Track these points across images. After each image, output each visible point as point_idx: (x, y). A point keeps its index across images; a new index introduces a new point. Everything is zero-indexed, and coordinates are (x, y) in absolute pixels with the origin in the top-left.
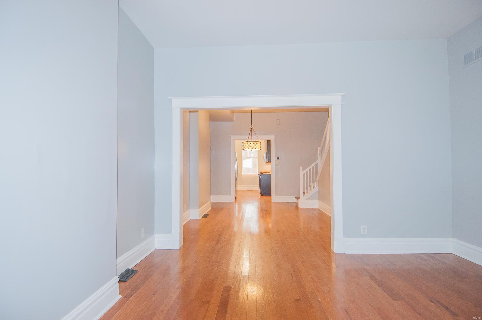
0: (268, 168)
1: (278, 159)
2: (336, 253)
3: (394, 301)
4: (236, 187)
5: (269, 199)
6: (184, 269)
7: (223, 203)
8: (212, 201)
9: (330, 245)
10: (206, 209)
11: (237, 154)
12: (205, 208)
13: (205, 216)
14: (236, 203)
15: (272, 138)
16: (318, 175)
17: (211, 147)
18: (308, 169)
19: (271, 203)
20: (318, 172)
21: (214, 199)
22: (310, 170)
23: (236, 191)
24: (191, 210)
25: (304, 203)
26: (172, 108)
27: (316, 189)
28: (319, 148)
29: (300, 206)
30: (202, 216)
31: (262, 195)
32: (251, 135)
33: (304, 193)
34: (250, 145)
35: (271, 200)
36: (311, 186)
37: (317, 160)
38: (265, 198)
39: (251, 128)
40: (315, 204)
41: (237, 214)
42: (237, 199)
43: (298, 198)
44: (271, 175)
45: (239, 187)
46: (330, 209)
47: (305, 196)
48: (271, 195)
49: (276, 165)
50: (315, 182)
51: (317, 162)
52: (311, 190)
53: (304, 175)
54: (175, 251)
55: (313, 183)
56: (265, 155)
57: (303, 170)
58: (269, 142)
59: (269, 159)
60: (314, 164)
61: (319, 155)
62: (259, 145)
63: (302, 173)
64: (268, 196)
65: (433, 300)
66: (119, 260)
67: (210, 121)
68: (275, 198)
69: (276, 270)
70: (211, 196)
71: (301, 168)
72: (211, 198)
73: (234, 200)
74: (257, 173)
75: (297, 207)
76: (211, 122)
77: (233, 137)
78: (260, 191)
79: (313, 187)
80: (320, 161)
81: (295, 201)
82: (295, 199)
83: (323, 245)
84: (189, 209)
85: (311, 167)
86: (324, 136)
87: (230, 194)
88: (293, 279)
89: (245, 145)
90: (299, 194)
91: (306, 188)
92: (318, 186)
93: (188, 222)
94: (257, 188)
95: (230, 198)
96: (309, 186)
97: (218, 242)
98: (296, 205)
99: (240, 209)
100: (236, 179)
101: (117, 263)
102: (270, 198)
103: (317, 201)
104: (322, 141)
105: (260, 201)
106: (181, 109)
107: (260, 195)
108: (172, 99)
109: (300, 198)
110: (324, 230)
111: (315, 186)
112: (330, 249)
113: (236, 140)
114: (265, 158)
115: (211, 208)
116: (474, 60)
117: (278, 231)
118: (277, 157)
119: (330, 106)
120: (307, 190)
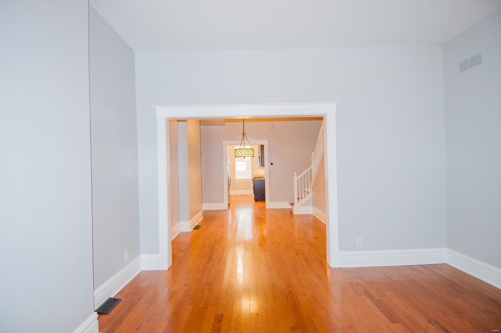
0: (262, 172)
1: (272, 164)
2: (332, 267)
3: (393, 324)
4: (228, 192)
5: (263, 205)
6: (172, 295)
7: (216, 211)
8: (204, 209)
9: (325, 258)
10: (198, 219)
11: (229, 160)
12: (196, 219)
13: (197, 228)
14: (229, 210)
15: (265, 142)
16: (312, 180)
17: (202, 153)
18: (302, 175)
19: (265, 209)
20: (312, 178)
21: (206, 207)
22: (304, 175)
23: (229, 196)
24: (181, 222)
25: (298, 210)
26: (156, 117)
27: (311, 194)
28: (313, 153)
29: (295, 212)
30: (193, 228)
31: (256, 200)
32: (243, 141)
33: (298, 198)
34: (243, 153)
35: (265, 207)
36: (305, 191)
37: (311, 165)
38: (260, 204)
39: (244, 134)
40: (309, 210)
41: (230, 222)
42: (231, 206)
43: (292, 204)
44: (264, 180)
45: (233, 193)
46: (325, 217)
47: (299, 202)
48: (265, 201)
49: (270, 171)
50: (309, 188)
51: (311, 167)
52: (305, 196)
53: (298, 181)
54: (164, 271)
55: (307, 188)
56: (258, 159)
57: (297, 176)
58: (262, 147)
59: (262, 164)
60: (308, 170)
61: (313, 160)
62: (252, 153)
63: (296, 179)
64: (262, 201)
65: (432, 322)
66: (97, 291)
67: (200, 125)
68: (270, 204)
69: (271, 292)
70: (203, 204)
71: (295, 174)
72: (203, 206)
73: (227, 207)
74: (250, 177)
75: (291, 213)
76: (201, 127)
77: (225, 142)
78: (254, 195)
79: (308, 193)
80: (314, 167)
81: (290, 207)
82: (290, 205)
83: (318, 258)
84: (179, 221)
85: (305, 173)
86: (318, 141)
87: (222, 201)
88: (289, 302)
89: (237, 153)
90: (293, 199)
91: (300, 194)
92: (312, 192)
93: (178, 236)
94: (251, 192)
95: (222, 206)
96: (303, 192)
97: (210, 258)
98: (290, 211)
99: (234, 216)
100: (229, 185)
101: (95, 295)
102: (264, 203)
103: (312, 207)
104: (316, 146)
105: (254, 208)
106: (167, 119)
107: (254, 200)
108: (156, 108)
109: (295, 204)
110: (319, 240)
111: (309, 192)
112: (326, 263)
113: (228, 145)
114: (258, 162)
115: (203, 218)
116: (470, 68)
117: (272, 243)
118: (271, 163)
119: (325, 115)
120: (302, 195)
